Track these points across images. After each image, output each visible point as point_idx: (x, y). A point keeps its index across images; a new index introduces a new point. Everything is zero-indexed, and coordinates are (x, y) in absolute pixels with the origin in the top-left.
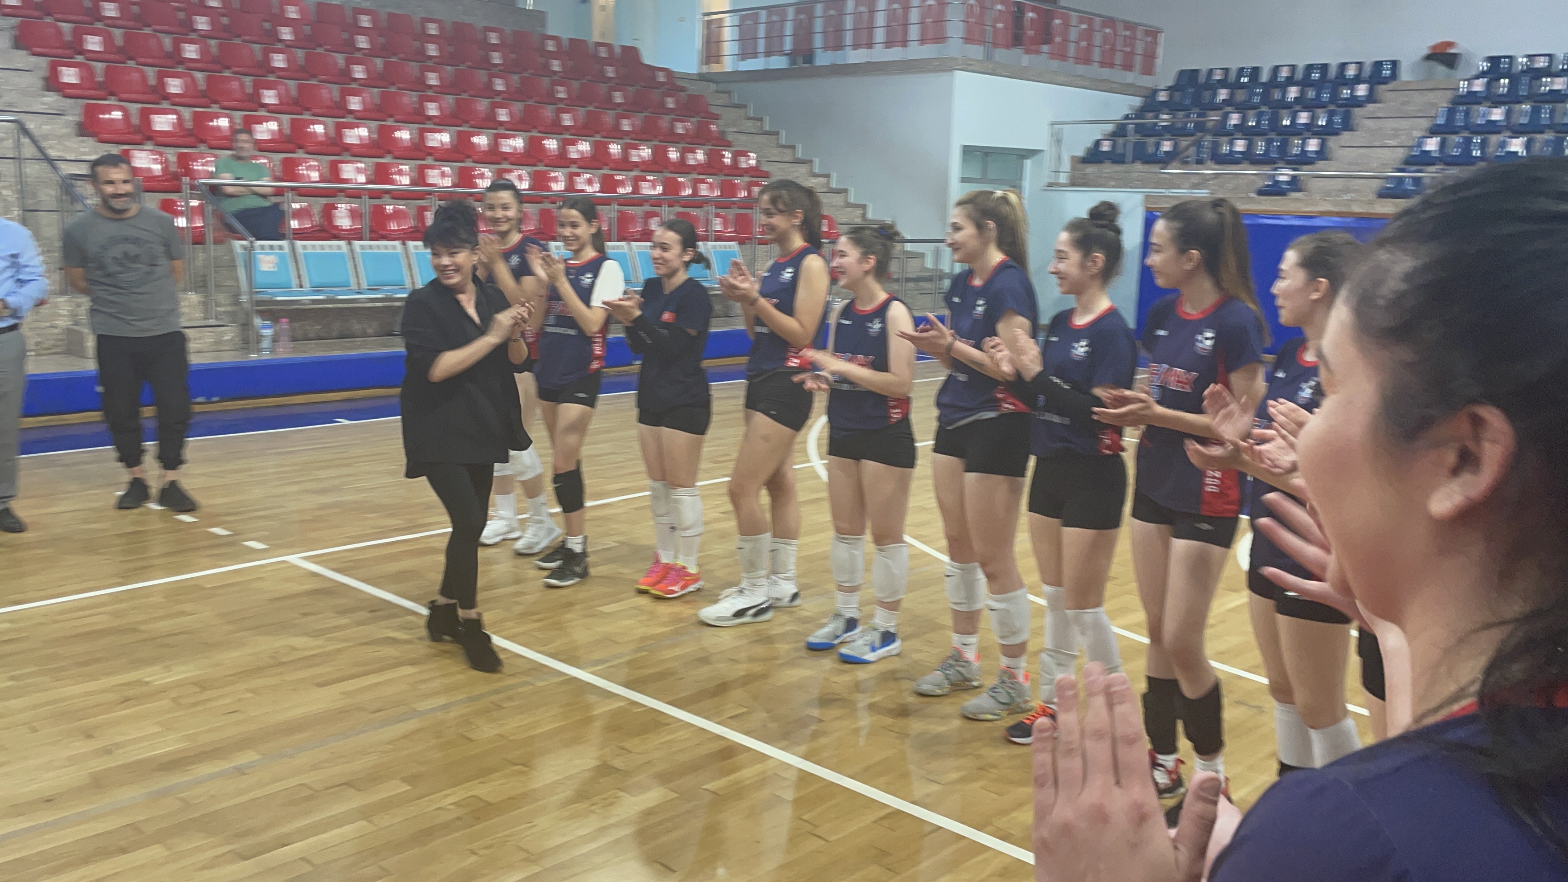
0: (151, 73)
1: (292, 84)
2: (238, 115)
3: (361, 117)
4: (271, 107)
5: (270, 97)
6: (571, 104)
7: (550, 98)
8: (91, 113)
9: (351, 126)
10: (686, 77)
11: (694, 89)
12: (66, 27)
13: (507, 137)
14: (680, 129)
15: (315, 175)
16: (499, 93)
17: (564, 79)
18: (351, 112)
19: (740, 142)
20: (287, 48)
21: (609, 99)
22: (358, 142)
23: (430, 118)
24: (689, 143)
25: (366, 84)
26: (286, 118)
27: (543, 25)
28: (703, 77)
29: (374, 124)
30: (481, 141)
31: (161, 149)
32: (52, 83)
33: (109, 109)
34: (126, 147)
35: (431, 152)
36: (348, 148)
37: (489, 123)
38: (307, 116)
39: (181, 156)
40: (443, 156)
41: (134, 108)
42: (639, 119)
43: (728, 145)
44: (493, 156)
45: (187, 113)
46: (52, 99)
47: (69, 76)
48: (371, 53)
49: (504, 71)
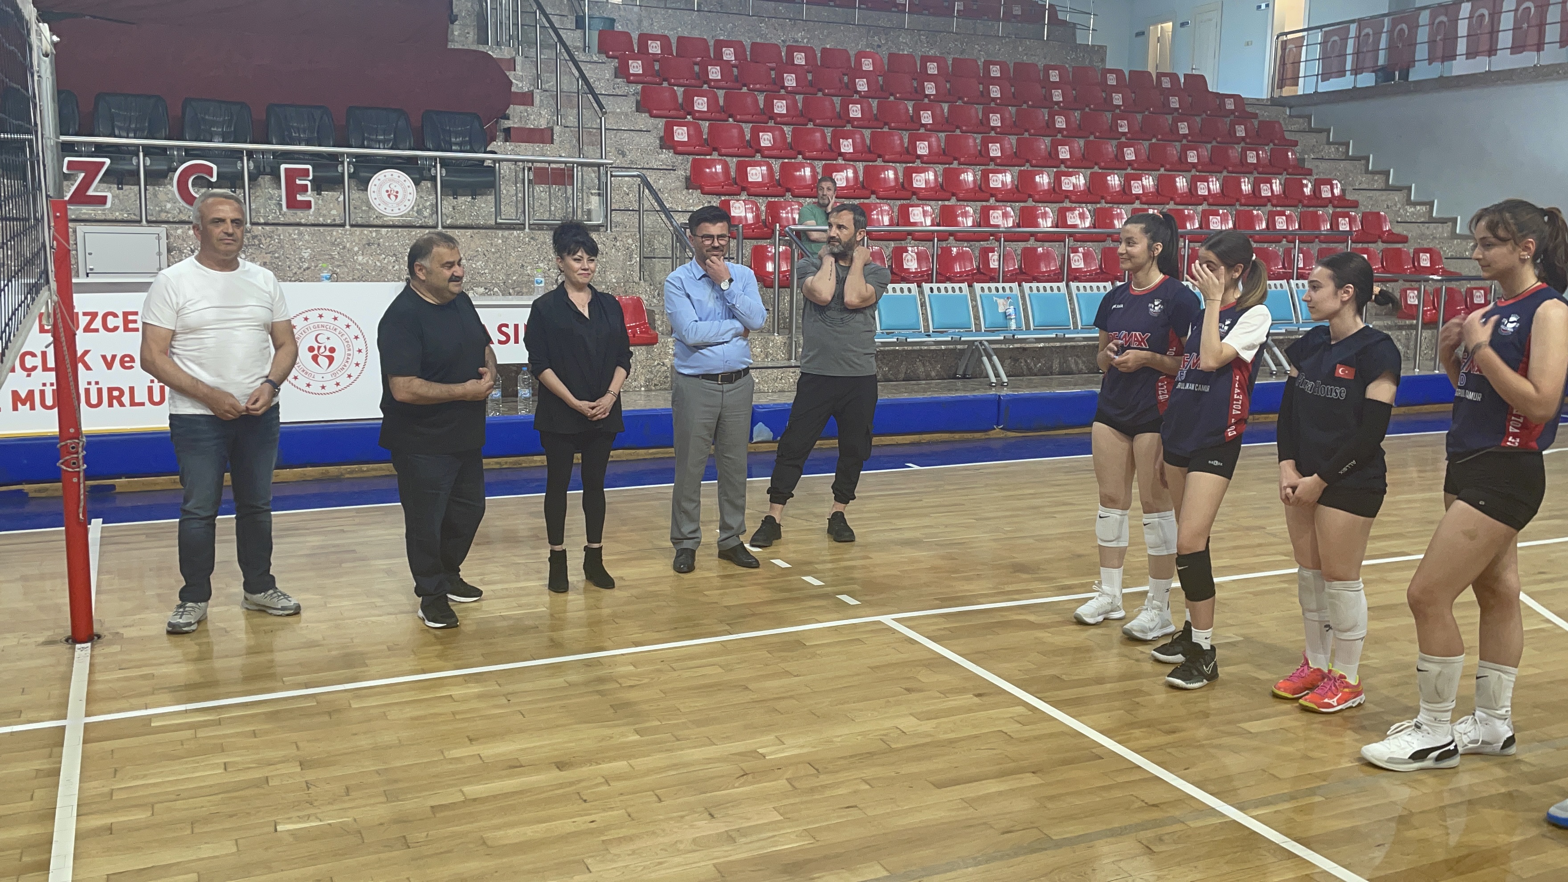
0: (747, 128)
1: (867, 133)
2: (819, 165)
3: (928, 161)
4: (848, 156)
5: (847, 146)
6: (1132, 139)
7: (1112, 132)
8: (697, 168)
9: (919, 171)
10: (1258, 102)
11: (1265, 114)
12: (680, 91)
13: (1069, 175)
14: (1252, 158)
15: (886, 220)
16: (1060, 130)
17: (1125, 112)
18: (919, 157)
19: (1321, 169)
20: (863, 98)
21: (1174, 130)
22: (924, 186)
23: (993, 159)
24: (1263, 173)
25: (933, 129)
26: (860, 166)
27: (1103, 60)
28: (1275, 102)
29: (940, 168)
30: (1043, 180)
31: (753, 198)
32: (667, 142)
33: (712, 163)
34: (727, 197)
35: (993, 193)
36: (915, 192)
37: (1051, 160)
38: (879, 162)
39: (770, 205)
40: (1005, 197)
41: (733, 162)
42: (1206, 151)
43: (1309, 173)
44: (1055, 195)
45: (776, 165)
46: (666, 156)
47: (681, 134)
48: (938, 99)
49: (1065, 109)
